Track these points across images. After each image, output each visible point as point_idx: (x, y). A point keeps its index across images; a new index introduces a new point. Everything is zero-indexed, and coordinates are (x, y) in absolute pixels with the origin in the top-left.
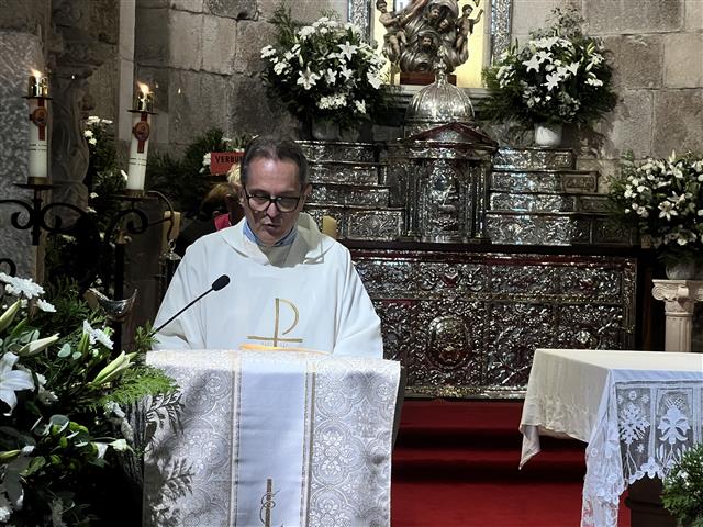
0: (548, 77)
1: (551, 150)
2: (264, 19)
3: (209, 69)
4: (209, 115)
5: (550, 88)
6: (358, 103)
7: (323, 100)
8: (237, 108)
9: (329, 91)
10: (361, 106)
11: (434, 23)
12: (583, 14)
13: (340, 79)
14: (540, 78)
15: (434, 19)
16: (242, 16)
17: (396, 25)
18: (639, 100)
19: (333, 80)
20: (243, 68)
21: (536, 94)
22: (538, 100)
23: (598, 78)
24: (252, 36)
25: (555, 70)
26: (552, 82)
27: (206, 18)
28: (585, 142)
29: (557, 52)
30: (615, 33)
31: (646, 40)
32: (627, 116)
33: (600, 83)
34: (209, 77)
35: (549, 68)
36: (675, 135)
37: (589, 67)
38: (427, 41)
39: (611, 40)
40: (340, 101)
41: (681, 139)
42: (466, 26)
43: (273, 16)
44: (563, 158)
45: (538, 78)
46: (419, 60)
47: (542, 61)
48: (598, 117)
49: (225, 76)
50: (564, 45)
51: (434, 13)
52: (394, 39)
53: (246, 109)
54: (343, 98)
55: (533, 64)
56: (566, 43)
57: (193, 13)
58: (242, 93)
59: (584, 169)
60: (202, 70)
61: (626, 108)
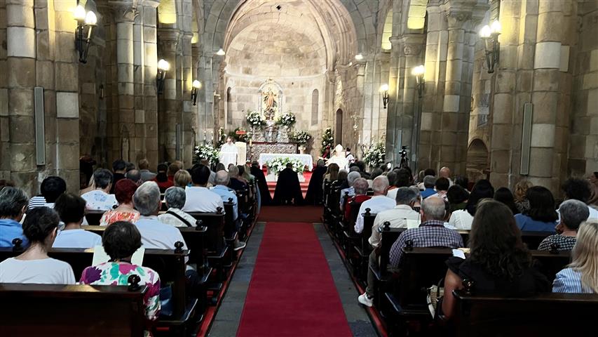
1: (287, 129)
2: (246, 111)
4: (237, 125)
5: (286, 120)
12: (291, 109)
15: (270, 110)
16: (243, 111)
18: (299, 122)
19: (255, 120)
20: (243, 118)
22: (284, 122)
23: (293, 119)
24: (244, 114)
27: (237, 112)
28: (291, 128)
30: (295, 112)
31: (300, 113)
35: (286, 117)
36: (303, 127)
37: (291, 117)
38: (269, 114)
46: (268, 116)
48: (294, 124)
49: (240, 120)
50: (288, 114)
53: (243, 124)
54: (257, 122)
55: (283, 117)
59: (291, 131)
60: (237, 119)
61: (297, 124)
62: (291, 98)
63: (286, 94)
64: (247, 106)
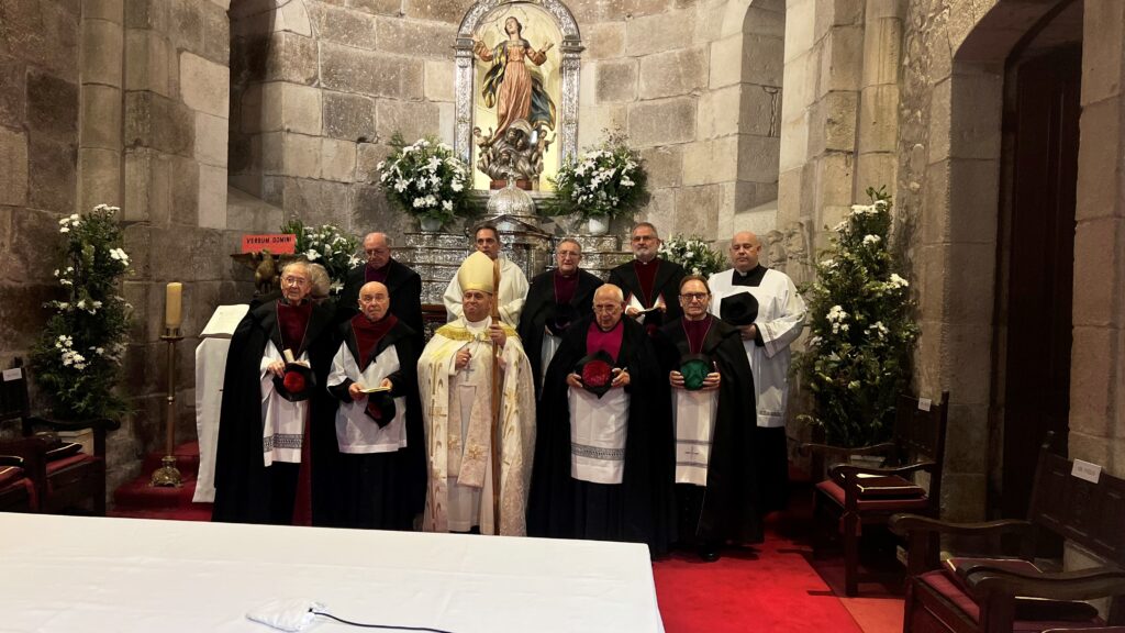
0: (592, 180)
1: (601, 236)
2: (383, 142)
3: (329, 178)
4: (330, 212)
5: (592, 189)
6: (444, 202)
7: (417, 200)
8: (359, 208)
9: (421, 194)
10: (448, 205)
11: (512, 142)
12: (627, 133)
13: (429, 185)
14: (586, 181)
15: (512, 140)
16: (362, 140)
17: (486, 145)
18: (665, 196)
19: (424, 185)
20: (364, 178)
21: (582, 193)
22: (585, 198)
23: (631, 179)
24: (371, 154)
25: (598, 175)
26: (595, 183)
27: (325, 141)
28: (628, 230)
29: (600, 162)
30: (649, 146)
31: (670, 150)
32: (657, 209)
33: (633, 184)
34: (329, 185)
35: (594, 173)
36: (690, 223)
37: (623, 172)
38: (505, 157)
39: (646, 151)
40: (431, 201)
41: (693, 226)
42: (542, 145)
43: (390, 140)
44: (609, 243)
45: (584, 181)
46: (502, 171)
47: (587, 168)
48: (637, 210)
49: (346, 184)
50: (607, 156)
51: (511, 135)
52: (484, 156)
53: (368, 208)
54: (433, 199)
55: (580, 171)
56: (608, 154)
57: (312, 136)
58: (364, 196)
59: (627, 251)
60: (323, 179)
61: (656, 204)
62: (624, 74)
63: (600, 56)
64: (385, 115)
